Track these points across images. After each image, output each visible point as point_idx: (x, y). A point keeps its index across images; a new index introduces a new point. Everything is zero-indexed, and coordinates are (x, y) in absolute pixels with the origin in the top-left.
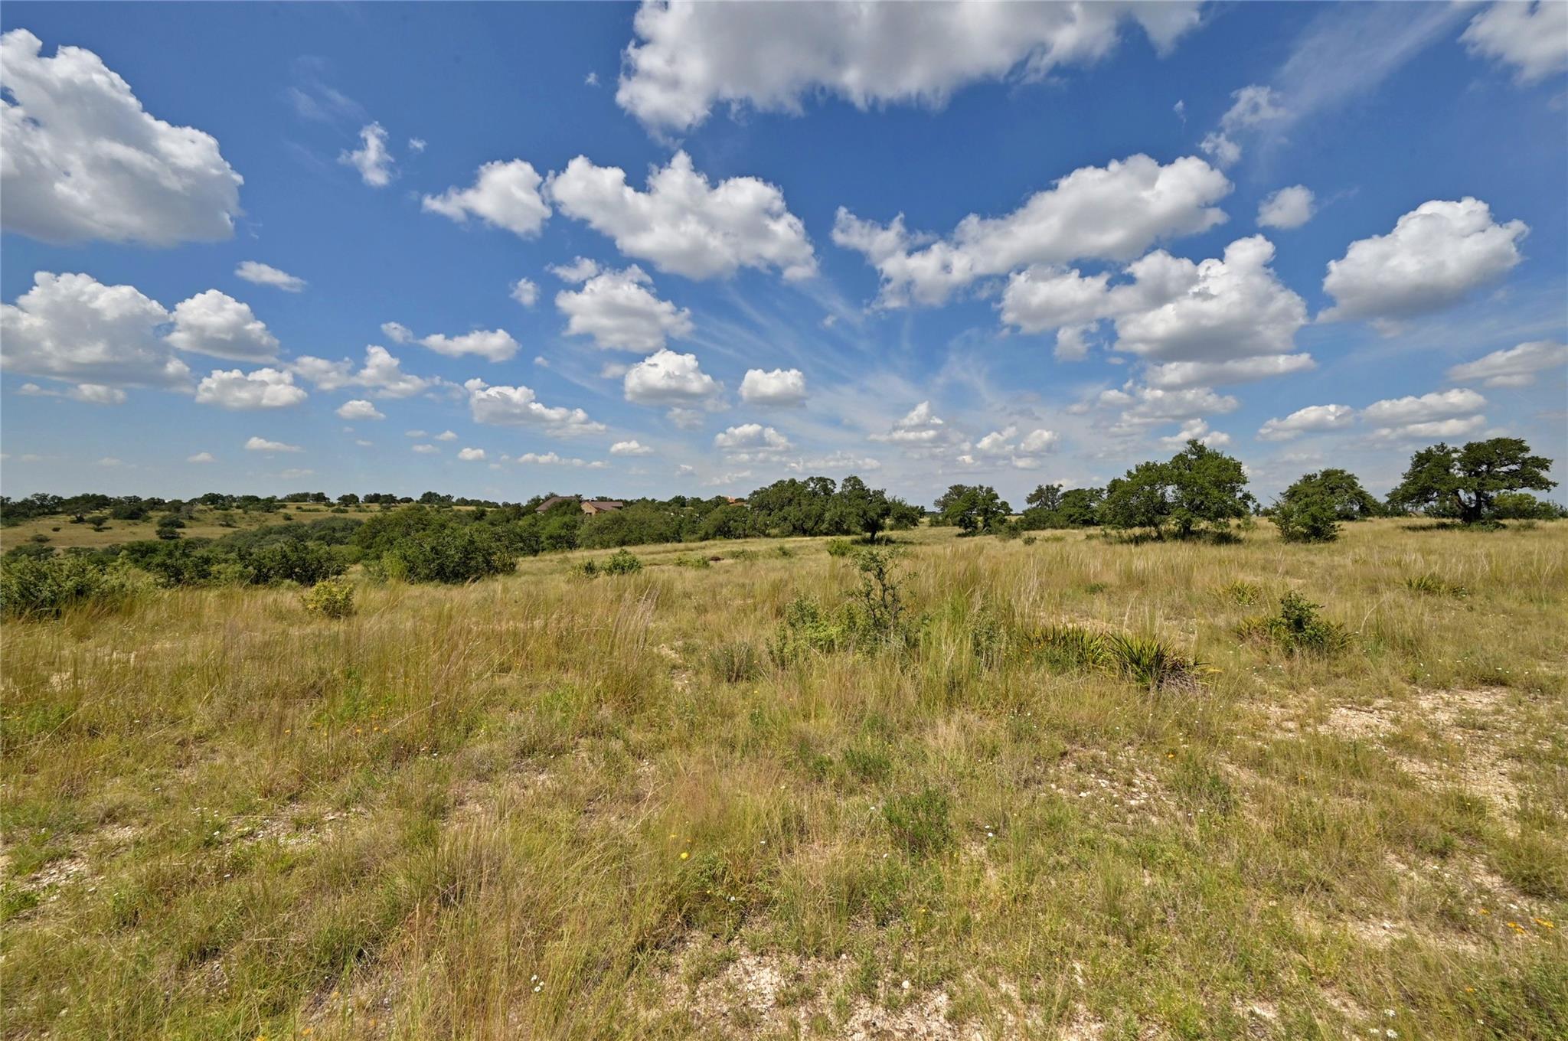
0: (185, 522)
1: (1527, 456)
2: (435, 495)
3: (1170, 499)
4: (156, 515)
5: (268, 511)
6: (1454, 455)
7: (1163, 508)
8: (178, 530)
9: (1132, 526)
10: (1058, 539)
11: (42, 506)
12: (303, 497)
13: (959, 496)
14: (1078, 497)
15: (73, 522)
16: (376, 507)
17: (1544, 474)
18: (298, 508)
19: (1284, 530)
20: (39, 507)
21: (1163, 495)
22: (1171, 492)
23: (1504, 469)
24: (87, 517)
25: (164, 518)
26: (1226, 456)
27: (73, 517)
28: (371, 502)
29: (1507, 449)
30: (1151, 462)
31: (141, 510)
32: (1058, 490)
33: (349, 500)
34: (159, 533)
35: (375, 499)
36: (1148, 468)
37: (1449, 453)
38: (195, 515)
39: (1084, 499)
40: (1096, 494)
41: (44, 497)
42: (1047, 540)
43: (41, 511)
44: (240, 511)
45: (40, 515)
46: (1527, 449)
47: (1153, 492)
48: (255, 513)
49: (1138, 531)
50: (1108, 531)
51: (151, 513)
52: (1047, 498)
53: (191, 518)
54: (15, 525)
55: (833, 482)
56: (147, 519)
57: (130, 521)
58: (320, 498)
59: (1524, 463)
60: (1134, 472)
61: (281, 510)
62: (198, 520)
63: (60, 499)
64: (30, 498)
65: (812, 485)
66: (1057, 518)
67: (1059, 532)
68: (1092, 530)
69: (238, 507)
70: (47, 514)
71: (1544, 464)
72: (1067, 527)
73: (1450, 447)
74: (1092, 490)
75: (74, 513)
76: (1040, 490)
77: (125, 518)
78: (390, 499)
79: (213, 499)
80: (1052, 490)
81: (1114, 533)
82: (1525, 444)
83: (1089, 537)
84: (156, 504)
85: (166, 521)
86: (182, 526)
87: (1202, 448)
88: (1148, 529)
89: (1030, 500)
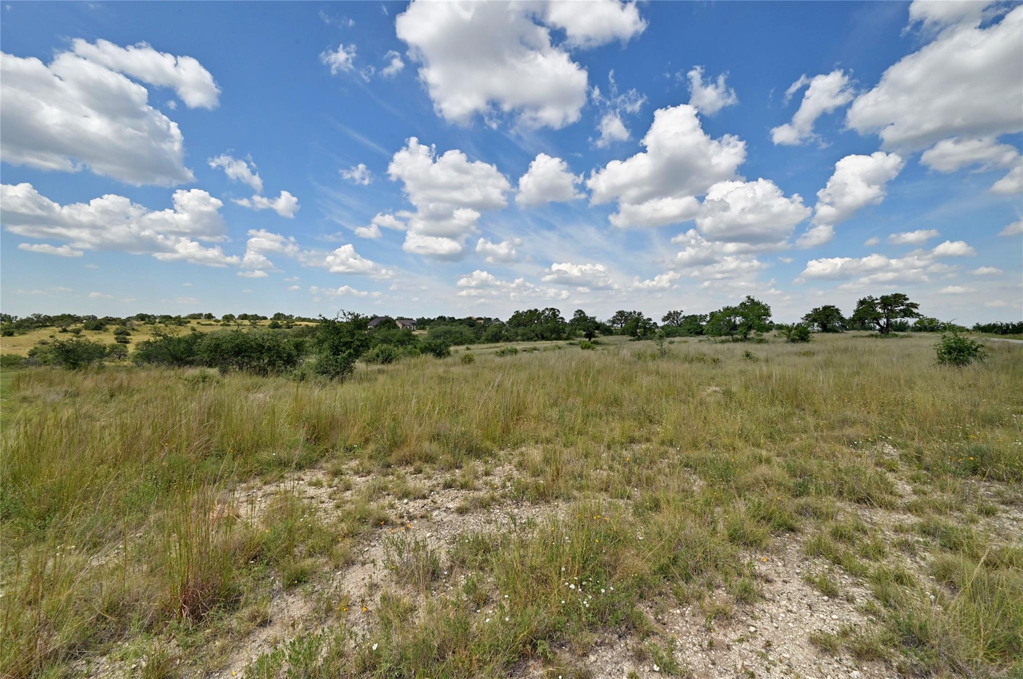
0: (131, 332)
1: (908, 302)
2: (283, 315)
3: (738, 323)
4: (113, 328)
5: (180, 325)
6: (876, 302)
7: (734, 327)
8: (128, 337)
9: (721, 335)
10: (685, 342)
11: (38, 322)
12: (198, 316)
13: (622, 317)
14: (693, 319)
15: (60, 332)
16: (246, 322)
17: (915, 311)
18: (198, 323)
19: (788, 337)
20: (36, 322)
21: (735, 321)
22: (738, 320)
23: (899, 308)
24: (69, 329)
25: (117, 329)
26: (764, 304)
27: (60, 329)
28: (242, 319)
29: (898, 298)
30: (730, 306)
31: (102, 324)
32: (680, 314)
33: (228, 318)
34: (116, 339)
35: (244, 317)
36: (728, 309)
37: (873, 300)
38: (136, 328)
39: (696, 320)
40: (702, 318)
41: (39, 316)
42: (680, 342)
43: (37, 325)
44: (162, 325)
45: (37, 327)
46: (907, 299)
47: (730, 320)
48: (172, 326)
49: (723, 338)
50: (710, 338)
51: (108, 326)
52: (674, 319)
53: (133, 329)
54: (23, 334)
55: (558, 311)
56: (106, 330)
57: (96, 332)
58: (209, 316)
59: (907, 305)
60: (722, 310)
61: (188, 324)
62: (137, 331)
63: (49, 317)
64: (30, 316)
65: (547, 312)
66: (681, 330)
67: (684, 339)
68: (701, 337)
69: (160, 322)
70: (41, 326)
71: (915, 306)
72: (687, 336)
73: (874, 298)
74: (701, 316)
75: (61, 326)
76: (670, 314)
77: (93, 329)
78: (256, 318)
79: (142, 317)
80: (677, 314)
81: (712, 338)
82: (907, 297)
83: (700, 341)
84: (109, 320)
85: (119, 331)
86: (129, 334)
87: (753, 300)
88: (728, 337)
89: (664, 320)
